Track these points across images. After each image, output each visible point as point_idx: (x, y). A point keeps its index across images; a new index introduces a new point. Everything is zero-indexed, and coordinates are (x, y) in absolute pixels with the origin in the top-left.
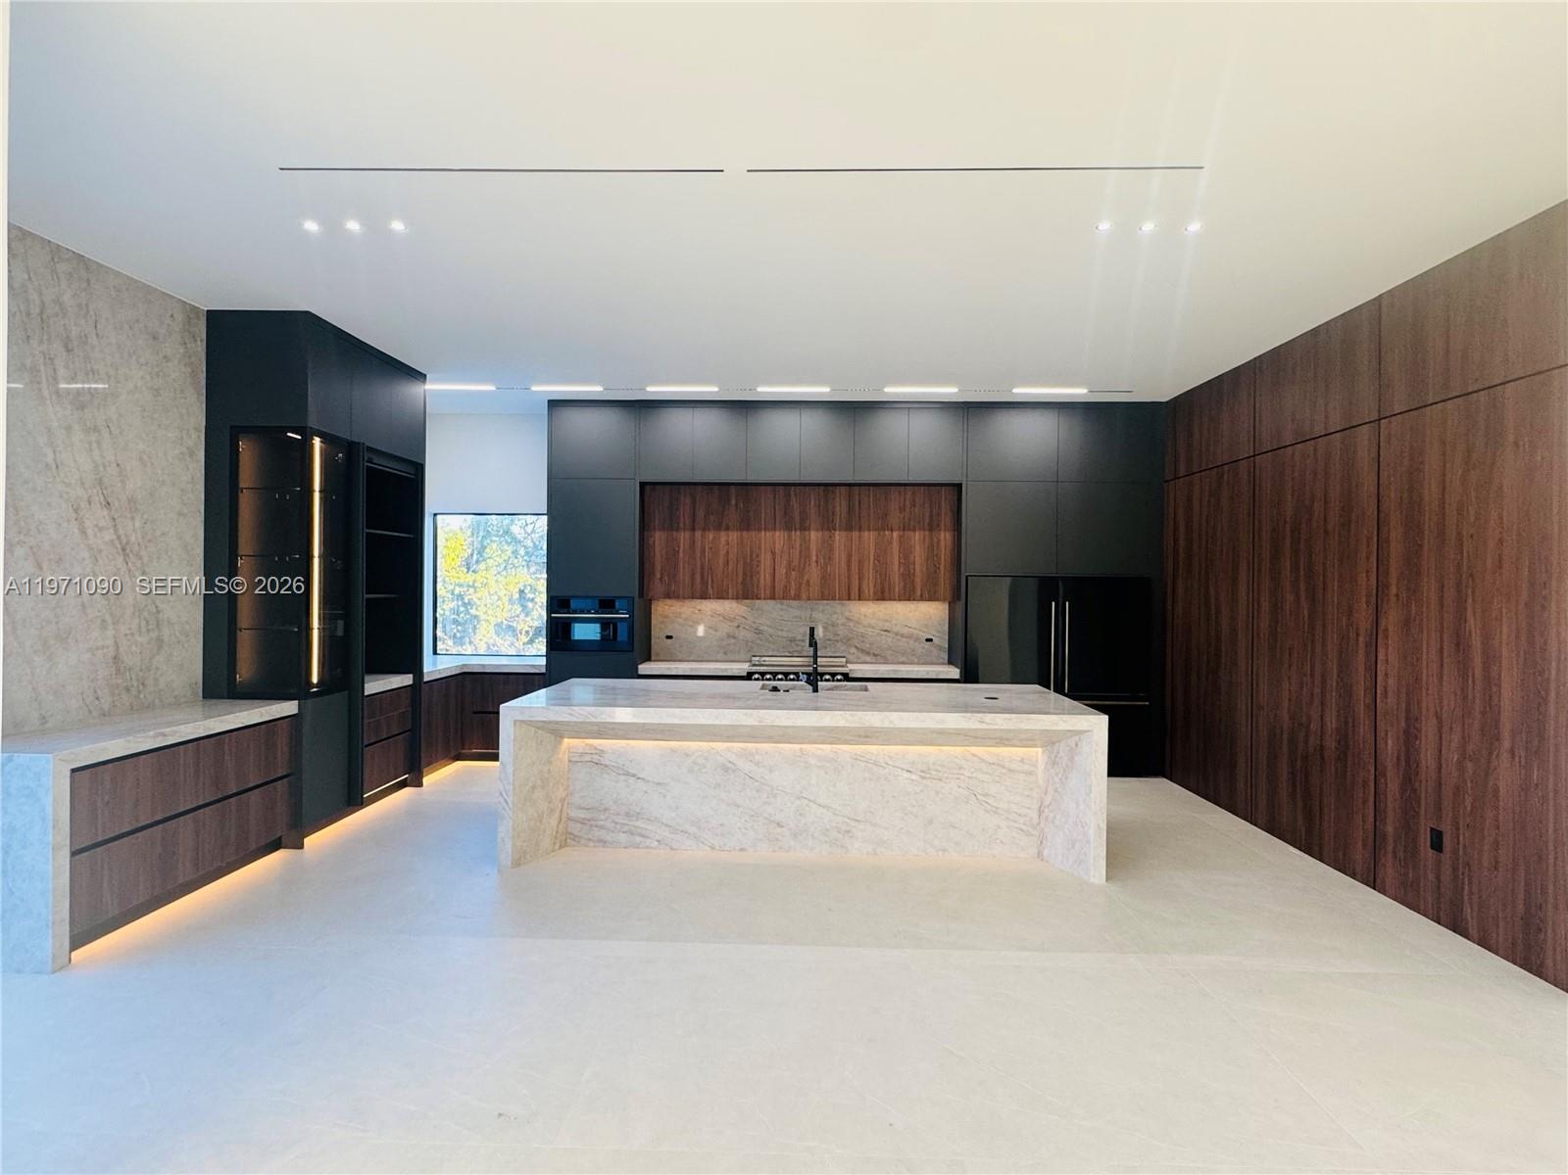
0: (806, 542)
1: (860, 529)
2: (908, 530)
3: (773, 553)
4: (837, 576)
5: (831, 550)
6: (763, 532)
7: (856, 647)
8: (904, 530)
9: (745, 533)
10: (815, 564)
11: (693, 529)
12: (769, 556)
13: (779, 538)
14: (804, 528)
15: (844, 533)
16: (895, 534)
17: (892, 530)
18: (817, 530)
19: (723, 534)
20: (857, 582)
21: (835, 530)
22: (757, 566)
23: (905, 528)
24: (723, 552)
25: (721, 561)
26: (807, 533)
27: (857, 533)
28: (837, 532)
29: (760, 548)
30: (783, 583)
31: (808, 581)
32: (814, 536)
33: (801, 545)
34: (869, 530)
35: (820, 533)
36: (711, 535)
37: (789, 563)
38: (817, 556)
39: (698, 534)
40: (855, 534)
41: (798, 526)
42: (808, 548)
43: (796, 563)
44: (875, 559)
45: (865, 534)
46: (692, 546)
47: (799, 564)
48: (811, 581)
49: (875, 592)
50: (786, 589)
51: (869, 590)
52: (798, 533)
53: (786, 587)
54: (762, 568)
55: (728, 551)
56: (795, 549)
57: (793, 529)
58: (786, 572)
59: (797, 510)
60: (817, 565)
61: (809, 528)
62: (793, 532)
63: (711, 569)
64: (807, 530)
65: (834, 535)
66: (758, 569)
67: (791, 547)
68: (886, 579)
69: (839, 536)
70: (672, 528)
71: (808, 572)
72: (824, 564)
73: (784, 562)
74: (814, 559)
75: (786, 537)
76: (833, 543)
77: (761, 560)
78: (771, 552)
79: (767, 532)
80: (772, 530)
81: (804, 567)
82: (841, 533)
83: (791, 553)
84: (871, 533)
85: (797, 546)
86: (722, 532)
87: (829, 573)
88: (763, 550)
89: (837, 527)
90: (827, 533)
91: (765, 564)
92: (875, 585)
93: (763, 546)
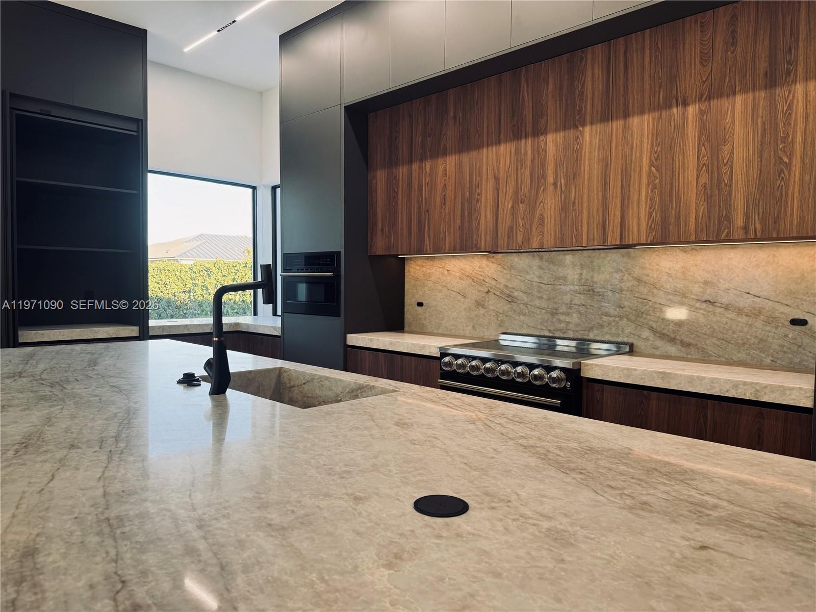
0: (539, 154)
1: (626, 115)
3: (497, 179)
4: (585, 205)
5: (577, 160)
6: (485, 150)
7: (651, 329)
9: (465, 157)
10: (552, 188)
11: (410, 162)
12: (492, 183)
13: (505, 150)
14: (538, 131)
15: (598, 128)
17: (685, 104)
18: (556, 130)
19: (440, 161)
20: (618, 213)
21: (583, 125)
22: (478, 201)
24: (440, 186)
25: (438, 203)
26: (542, 138)
27: (621, 123)
28: (587, 129)
29: (480, 175)
30: (509, 222)
31: (542, 218)
32: (553, 141)
33: (533, 161)
34: (642, 113)
35: (561, 134)
36: (428, 165)
37: (516, 193)
38: (556, 174)
39: (415, 166)
40: (617, 125)
41: (529, 129)
42: (543, 165)
43: (525, 190)
44: (651, 164)
45: (635, 121)
46: (410, 185)
47: (530, 192)
48: (545, 216)
49: (651, 227)
50: (512, 232)
51: (639, 225)
52: (530, 141)
53: (512, 228)
54: (483, 204)
55: (445, 185)
56: (525, 168)
57: (523, 135)
58: (513, 207)
59: (528, 105)
60: (556, 187)
61: (546, 129)
62: (523, 141)
63: (428, 211)
64: (542, 134)
65: (582, 133)
66: (479, 205)
67: (520, 167)
68: (671, 201)
69: (590, 134)
70: (392, 163)
71: (542, 202)
72: (566, 185)
73: (511, 191)
74: (551, 179)
75: (513, 151)
76: (581, 148)
77: (481, 191)
78: (495, 177)
79: (490, 148)
80: (496, 144)
81: (537, 194)
82: (594, 127)
83: (519, 175)
84: (646, 116)
85: (529, 163)
86: (439, 159)
87: (574, 203)
88: (484, 177)
89: (588, 118)
90: (571, 133)
91: (486, 197)
92: (650, 214)
93: (484, 171)
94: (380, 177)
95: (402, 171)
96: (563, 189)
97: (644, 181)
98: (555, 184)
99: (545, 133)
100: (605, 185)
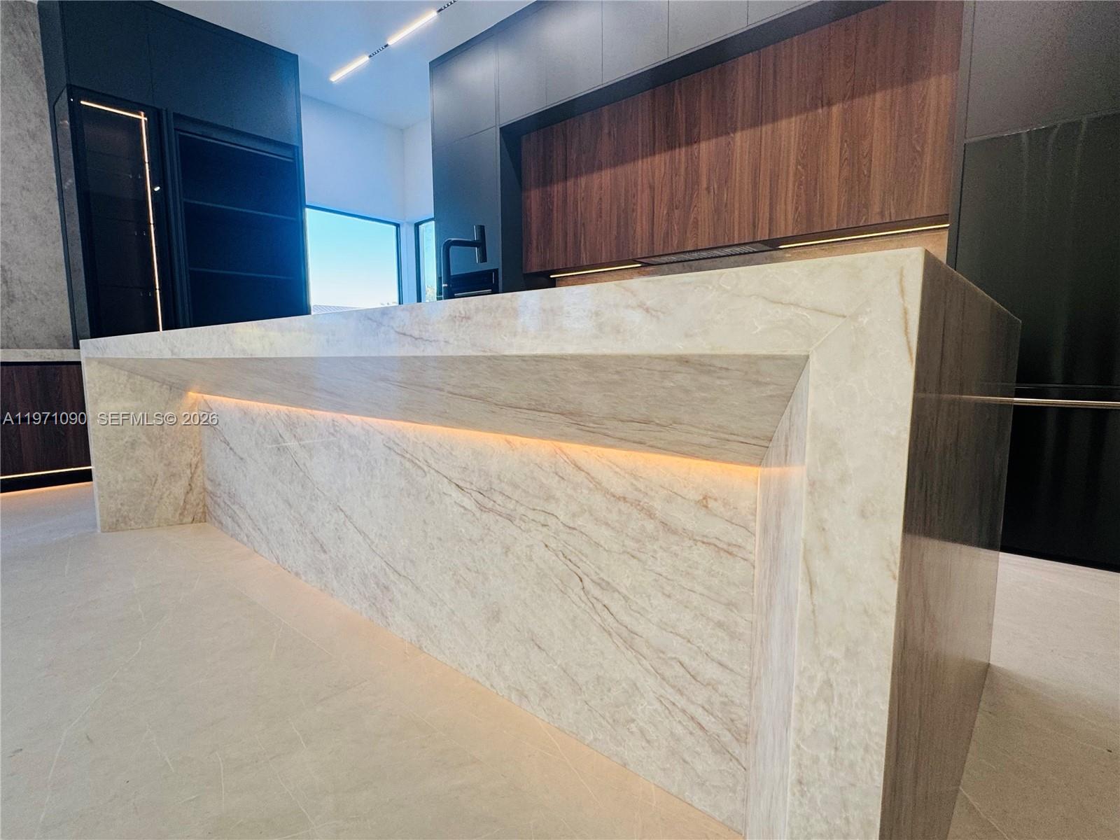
0: (693, 161)
1: (775, 119)
2: (862, 94)
3: (652, 188)
4: (737, 205)
5: (729, 165)
6: (640, 162)
8: (853, 97)
9: (620, 170)
10: (705, 192)
11: (566, 179)
12: (647, 191)
13: (660, 161)
14: (692, 140)
15: (748, 133)
16: (836, 109)
17: (830, 104)
18: (710, 138)
19: (595, 176)
20: (767, 209)
21: (735, 131)
22: (633, 211)
23: (855, 92)
24: (596, 200)
25: (594, 216)
26: (695, 146)
27: (771, 125)
28: (738, 135)
29: (636, 184)
30: (664, 228)
31: (696, 222)
32: (705, 149)
33: (686, 168)
34: (790, 115)
35: (714, 141)
36: (583, 181)
37: (671, 199)
38: (709, 180)
39: (570, 183)
40: (767, 129)
41: (683, 138)
42: (697, 171)
43: (680, 195)
44: (798, 163)
45: (783, 124)
46: (565, 201)
47: (684, 198)
48: (699, 219)
49: (797, 221)
50: (668, 237)
51: (786, 219)
52: (683, 149)
53: (668, 233)
54: (639, 213)
55: (601, 199)
56: (679, 176)
57: (677, 145)
58: (668, 213)
59: (682, 116)
60: (709, 192)
61: (699, 137)
62: (677, 150)
63: (584, 224)
64: (695, 142)
65: (733, 139)
66: (634, 214)
67: (674, 175)
68: (815, 195)
69: (741, 140)
70: (546, 181)
71: (695, 206)
72: (718, 188)
73: (666, 198)
74: (704, 185)
75: (668, 161)
76: (732, 154)
77: (637, 201)
78: (650, 187)
79: (645, 160)
80: (650, 155)
81: (691, 198)
82: (744, 132)
83: (674, 182)
84: (793, 119)
85: (683, 170)
86: (594, 175)
87: (726, 204)
88: (639, 188)
89: (739, 125)
90: (722, 140)
91: (642, 207)
92: (797, 209)
93: (639, 182)
94: (534, 197)
95: (557, 189)
96: (716, 192)
97: (791, 178)
98: (708, 189)
99: (698, 141)
100: (755, 185)
